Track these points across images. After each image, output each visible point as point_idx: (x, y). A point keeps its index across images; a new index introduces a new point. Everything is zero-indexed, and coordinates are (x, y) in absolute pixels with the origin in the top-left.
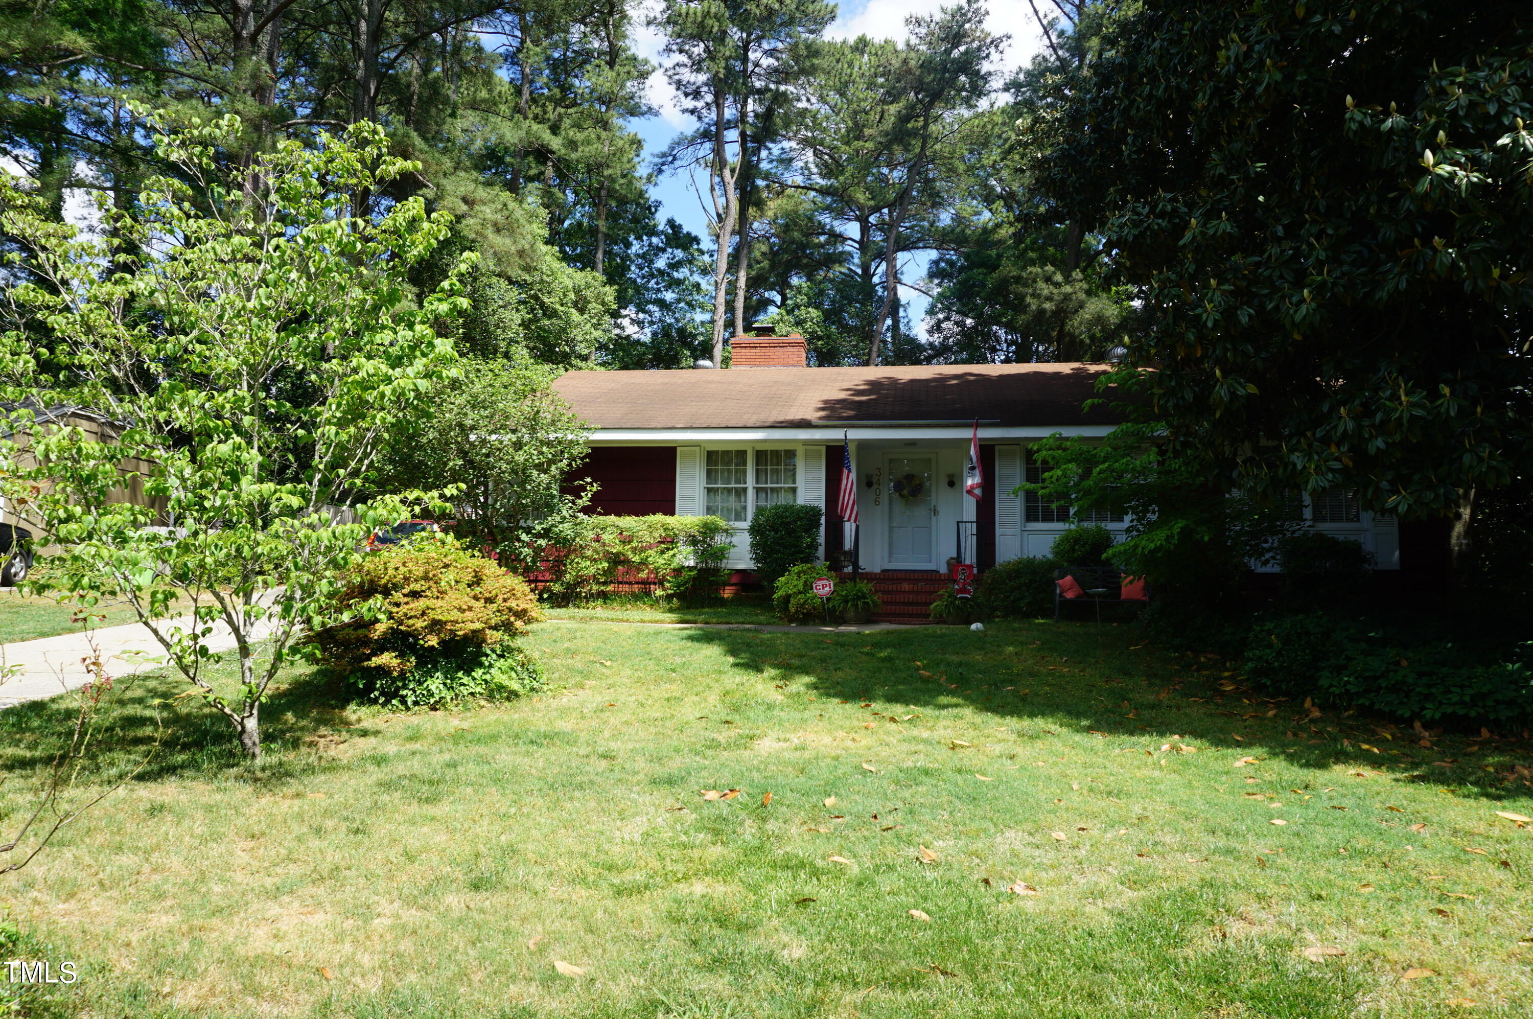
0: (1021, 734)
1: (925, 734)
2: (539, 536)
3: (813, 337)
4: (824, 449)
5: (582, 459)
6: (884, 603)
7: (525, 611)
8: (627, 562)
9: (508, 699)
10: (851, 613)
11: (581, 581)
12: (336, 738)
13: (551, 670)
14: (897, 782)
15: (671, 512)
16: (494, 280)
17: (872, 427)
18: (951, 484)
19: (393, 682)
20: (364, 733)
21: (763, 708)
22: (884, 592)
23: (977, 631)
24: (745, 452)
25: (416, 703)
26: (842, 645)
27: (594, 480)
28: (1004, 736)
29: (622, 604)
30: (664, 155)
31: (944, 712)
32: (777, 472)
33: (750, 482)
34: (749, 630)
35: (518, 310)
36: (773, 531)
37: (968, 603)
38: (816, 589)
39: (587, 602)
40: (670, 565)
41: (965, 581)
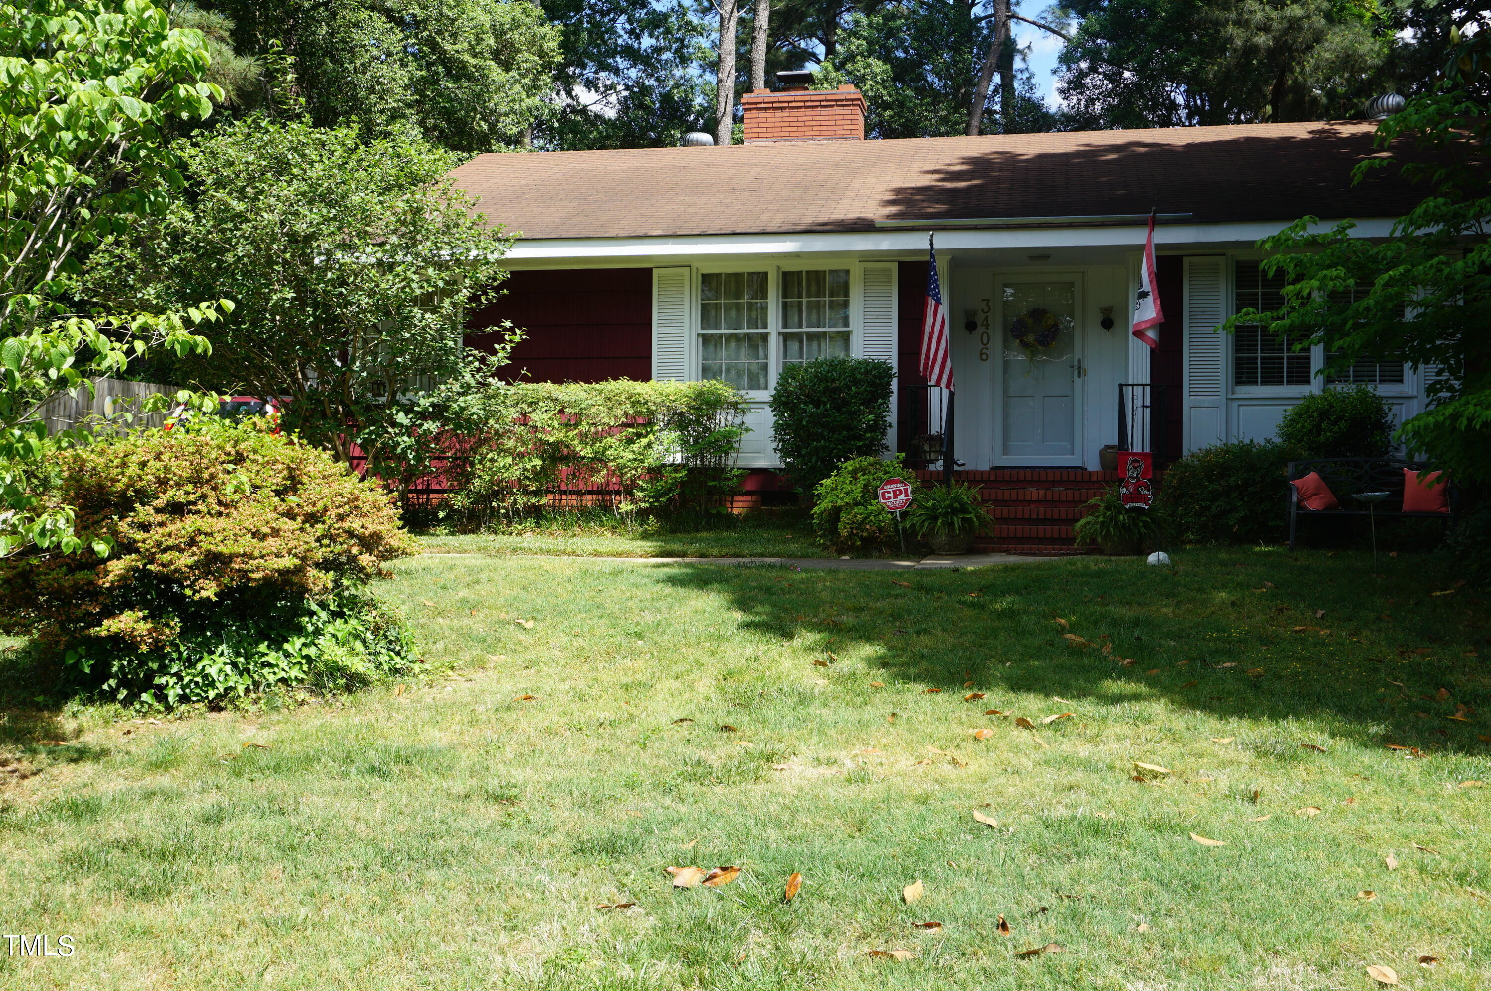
0: (1261, 752)
1: (1084, 751)
2: (424, 416)
3: (877, 103)
4: (895, 267)
5: (497, 289)
6: (1000, 520)
7: (376, 537)
8: (571, 457)
9: (349, 689)
10: (942, 538)
11: (499, 491)
12: (25, 766)
13: (431, 637)
14: (1041, 850)
15: (644, 375)
16: (364, 15)
17: (975, 228)
18: (1108, 324)
19: (142, 663)
20: (80, 756)
21: (791, 701)
22: (996, 502)
23: (1159, 566)
24: (765, 274)
25: (184, 699)
26: (928, 590)
27: (517, 324)
28: (1232, 755)
29: (566, 527)
31: (1116, 710)
32: (818, 307)
33: (774, 326)
34: (771, 566)
35: (403, 65)
36: (811, 403)
37: (1144, 518)
38: (884, 498)
39: (510, 523)
40: (642, 461)
41: (1138, 480)
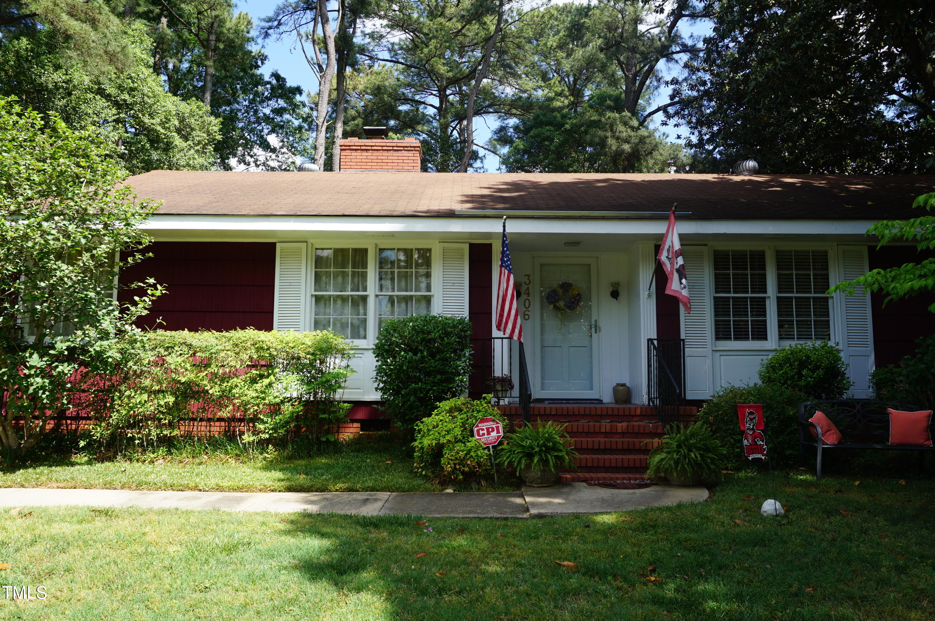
4: (466, 247)
5: (143, 252)
8: (202, 394)
11: (134, 422)
15: (268, 326)
18: (615, 294)
24: (366, 250)
27: (160, 282)
29: (194, 455)
30: (270, 20)
32: (407, 276)
33: (372, 289)
36: (410, 351)
37: (710, 455)
38: (479, 435)
39: (144, 451)
40: (264, 399)
41: (754, 432)
